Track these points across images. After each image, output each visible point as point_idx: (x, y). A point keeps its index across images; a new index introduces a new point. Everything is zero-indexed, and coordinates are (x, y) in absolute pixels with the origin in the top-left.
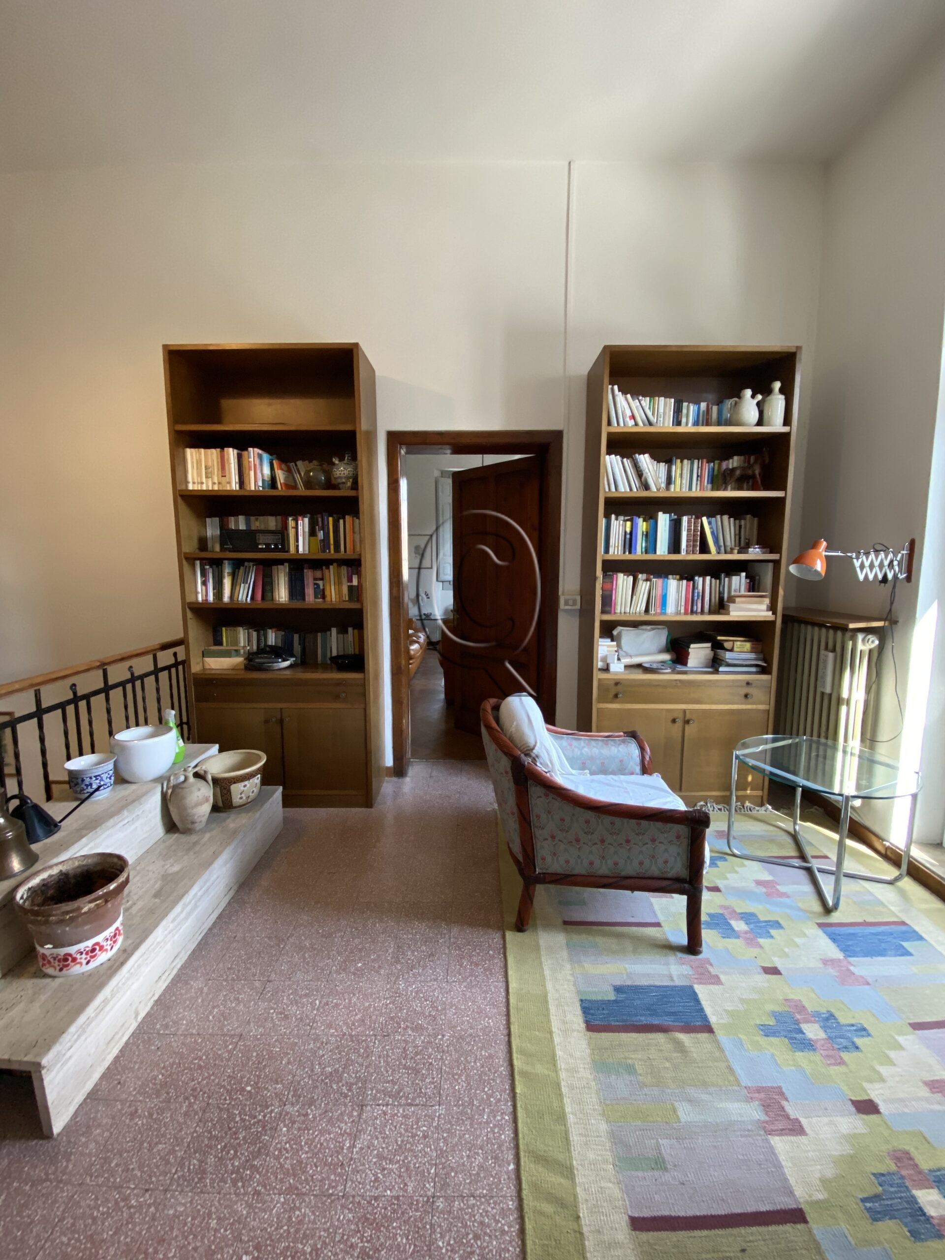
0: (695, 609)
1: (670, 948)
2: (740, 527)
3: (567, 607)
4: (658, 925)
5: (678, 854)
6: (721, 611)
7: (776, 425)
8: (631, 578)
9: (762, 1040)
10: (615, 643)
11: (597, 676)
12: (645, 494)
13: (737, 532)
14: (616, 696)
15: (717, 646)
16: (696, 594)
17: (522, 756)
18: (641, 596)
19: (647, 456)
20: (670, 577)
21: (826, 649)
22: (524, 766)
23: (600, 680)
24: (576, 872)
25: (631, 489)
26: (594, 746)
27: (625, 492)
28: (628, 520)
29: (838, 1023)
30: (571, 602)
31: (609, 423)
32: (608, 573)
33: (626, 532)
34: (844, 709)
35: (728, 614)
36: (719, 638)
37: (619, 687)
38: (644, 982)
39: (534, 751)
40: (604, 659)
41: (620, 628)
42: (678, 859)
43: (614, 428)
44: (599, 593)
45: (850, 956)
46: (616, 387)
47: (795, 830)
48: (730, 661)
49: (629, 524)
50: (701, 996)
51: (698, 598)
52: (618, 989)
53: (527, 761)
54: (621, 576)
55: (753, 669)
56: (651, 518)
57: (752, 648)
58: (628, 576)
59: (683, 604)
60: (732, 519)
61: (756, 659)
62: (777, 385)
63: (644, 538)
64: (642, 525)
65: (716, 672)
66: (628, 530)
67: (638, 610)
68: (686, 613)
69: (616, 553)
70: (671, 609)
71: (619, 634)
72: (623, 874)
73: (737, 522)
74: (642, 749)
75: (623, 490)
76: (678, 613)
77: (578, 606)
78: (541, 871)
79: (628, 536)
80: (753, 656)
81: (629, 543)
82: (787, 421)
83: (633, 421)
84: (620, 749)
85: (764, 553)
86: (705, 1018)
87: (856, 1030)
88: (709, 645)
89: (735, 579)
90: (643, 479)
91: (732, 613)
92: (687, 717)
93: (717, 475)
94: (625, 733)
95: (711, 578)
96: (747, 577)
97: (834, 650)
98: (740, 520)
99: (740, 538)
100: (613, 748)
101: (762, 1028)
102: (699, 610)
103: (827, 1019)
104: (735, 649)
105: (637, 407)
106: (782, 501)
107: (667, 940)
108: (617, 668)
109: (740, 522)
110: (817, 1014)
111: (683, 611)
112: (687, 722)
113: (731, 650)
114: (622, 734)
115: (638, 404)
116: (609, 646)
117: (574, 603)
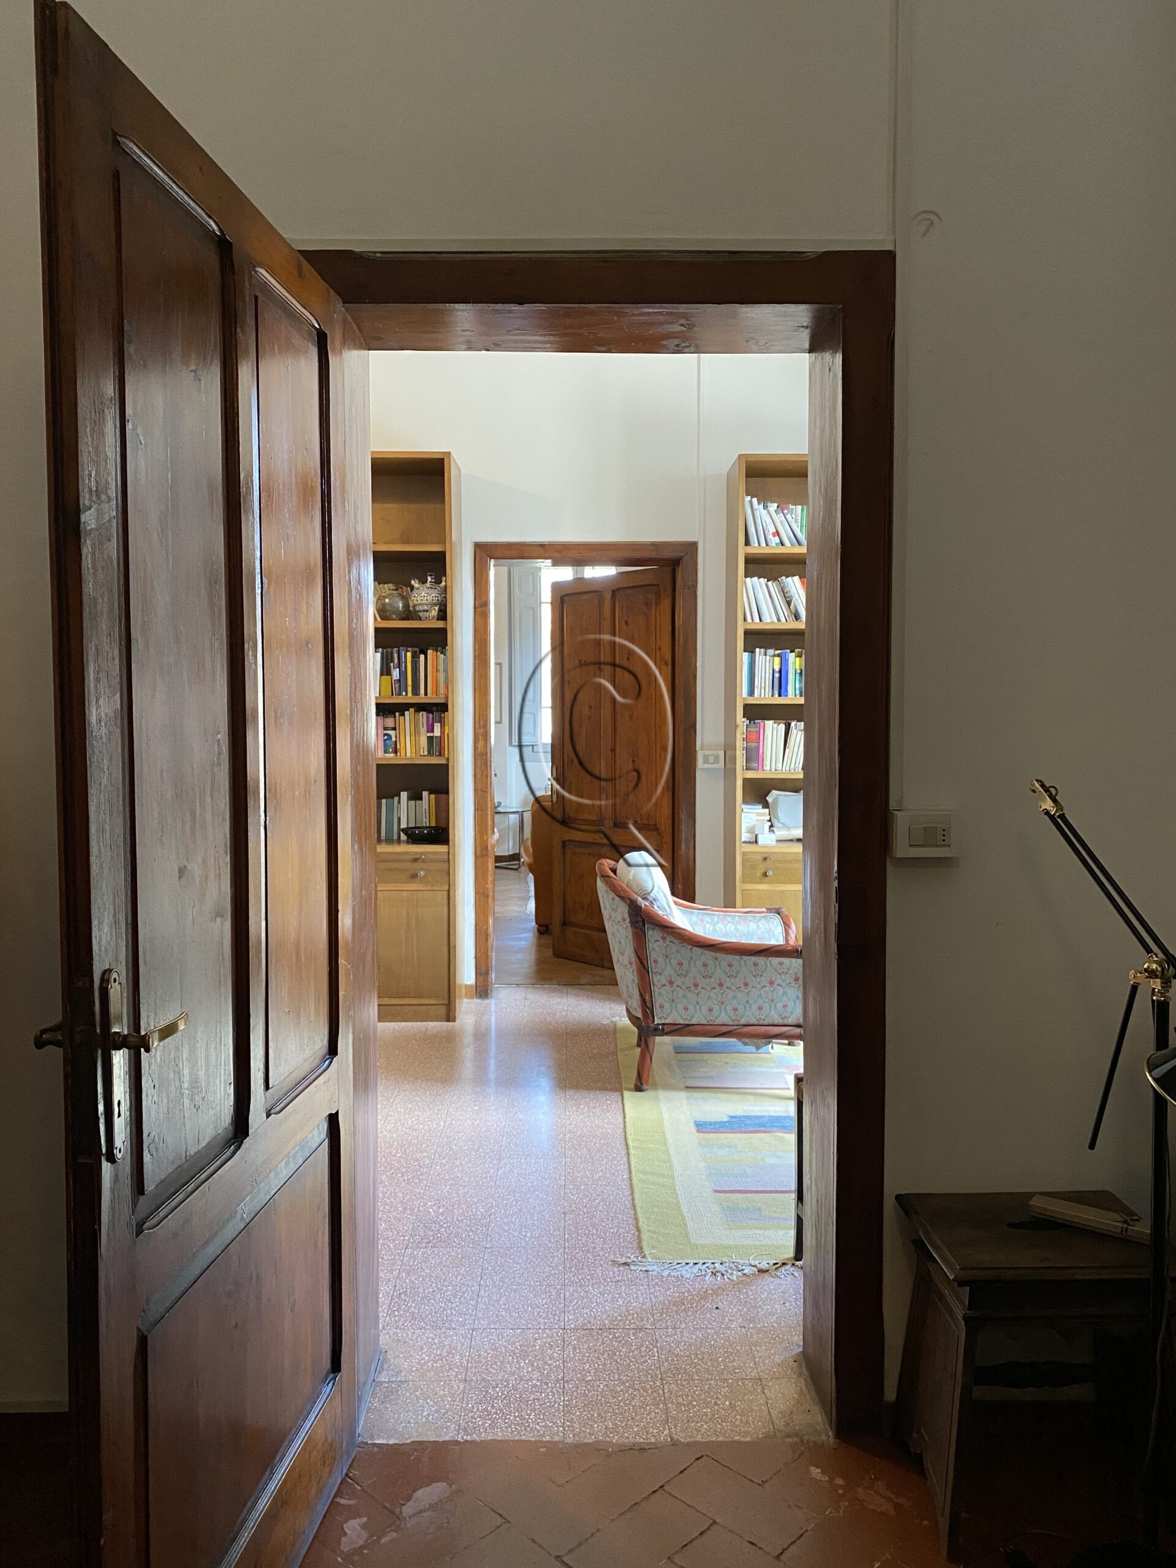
3: (706, 766)
8: (782, 727)
10: (767, 811)
11: (740, 849)
12: (795, 625)
14: (765, 874)
17: (640, 899)
18: (796, 749)
19: (796, 578)
22: (641, 908)
23: (744, 854)
25: (779, 620)
26: (729, 922)
27: (772, 623)
28: (778, 655)
30: (711, 759)
31: (747, 543)
32: (756, 721)
33: (774, 670)
37: (768, 862)
40: (751, 830)
41: (774, 793)
43: (755, 549)
44: (740, 744)
46: (755, 500)
49: (777, 660)
53: (643, 903)
54: (769, 723)
58: (779, 724)
63: (798, 677)
64: (794, 661)
66: (777, 668)
67: (792, 766)
69: (763, 696)
71: (775, 800)
72: (743, 1021)
74: (786, 925)
75: (769, 621)
77: (720, 763)
78: (660, 1022)
79: (777, 675)
81: (780, 684)
83: (777, 537)
84: (760, 924)
90: (792, 606)
94: (767, 909)
100: (752, 923)
105: (781, 522)
108: (767, 839)
115: (783, 518)
116: (758, 814)
117: (716, 761)
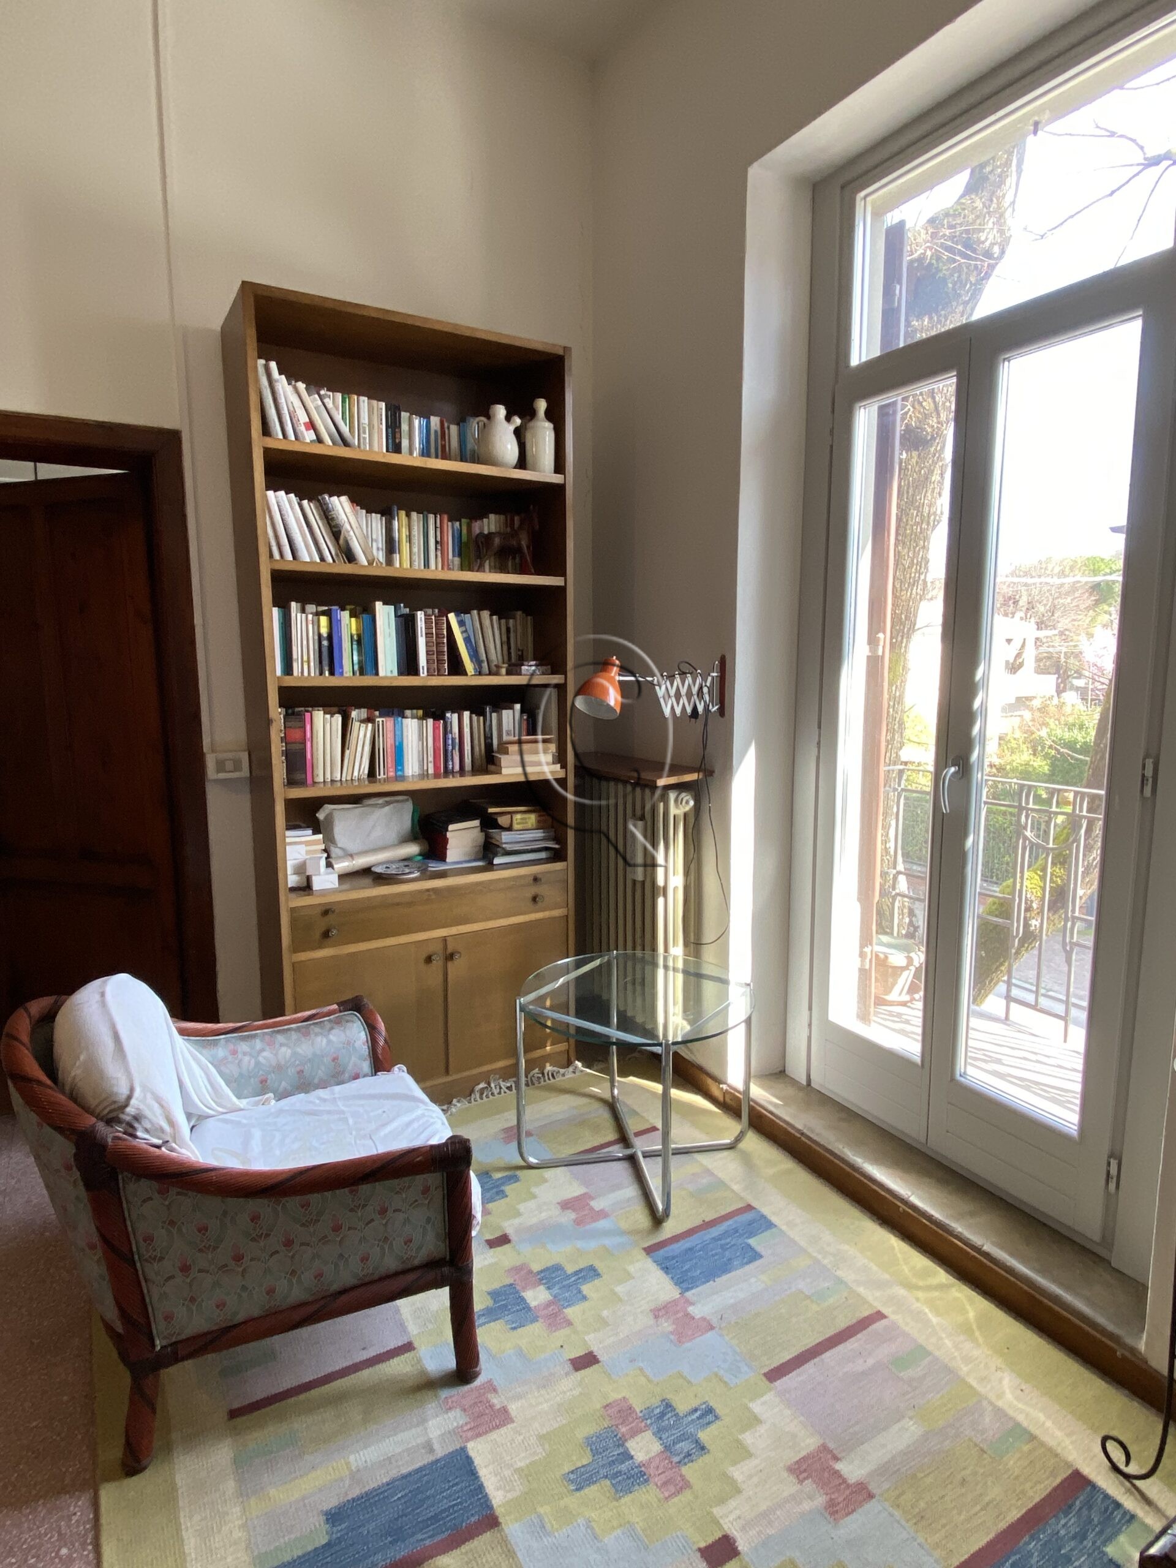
0: (451, 766)
1: (429, 1385)
2: (508, 630)
3: (222, 776)
4: (408, 1347)
5: (428, 1220)
6: (492, 768)
7: (543, 471)
8: (338, 718)
9: (572, 1501)
10: (320, 836)
11: (288, 903)
12: (347, 569)
13: (505, 638)
14: (326, 934)
15: (489, 824)
16: (450, 742)
17: (101, 1127)
18: (359, 749)
19: (344, 499)
20: (408, 712)
21: (634, 815)
22: (103, 1147)
23: (293, 910)
24: (240, 1317)
25: (322, 559)
26: (281, 1045)
27: (312, 563)
28: (324, 613)
29: (677, 1415)
30: (229, 765)
31: (266, 431)
32: (297, 709)
33: (320, 636)
34: (661, 901)
35: (499, 772)
36: (491, 810)
37: (330, 917)
38: (382, 1478)
39: (128, 1110)
40: (301, 869)
41: (328, 808)
42: (429, 1227)
43: (277, 442)
44: (277, 748)
45: (688, 1289)
46: (273, 365)
47: (613, 1096)
48: (508, 847)
49: (324, 620)
50: (478, 1461)
51: (453, 748)
52: (333, 1517)
53: (109, 1134)
54: (319, 716)
55: (543, 855)
56: (363, 611)
57: (539, 822)
58: (332, 715)
59: (431, 759)
60: (495, 617)
61: (544, 839)
62: (542, 405)
63: (355, 647)
64: (349, 624)
65: (490, 866)
66: (324, 631)
67: (356, 774)
68: (437, 776)
69: (306, 674)
70: (412, 767)
71: (329, 818)
72: (335, 1287)
73: (503, 621)
74: (372, 1028)
75: (308, 560)
76: (424, 775)
77: (245, 772)
78: (165, 1343)
79: (325, 643)
80: (539, 834)
81: (328, 655)
82: (559, 467)
83: (312, 432)
84: (331, 1037)
85: (543, 674)
86: (485, 1502)
87: (699, 1418)
88: (477, 823)
89: (507, 714)
90: (341, 541)
91: (504, 771)
92: (450, 950)
93: (467, 544)
94: (338, 1004)
95: (471, 713)
96: (522, 711)
97: (642, 818)
98: (507, 618)
99: (509, 648)
100: (319, 1039)
101: (572, 1476)
102: (457, 768)
103: (662, 1415)
104: (516, 826)
105: (317, 408)
106: (562, 590)
107: (423, 1372)
108: (325, 881)
109: (507, 624)
110: (649, 1412)
111: (431, 771)
112: (450, 957)
113: (510, 829)
114: (335, 1007)
115: (320, 403)
116: (307, 843)
117: (237, 767)
